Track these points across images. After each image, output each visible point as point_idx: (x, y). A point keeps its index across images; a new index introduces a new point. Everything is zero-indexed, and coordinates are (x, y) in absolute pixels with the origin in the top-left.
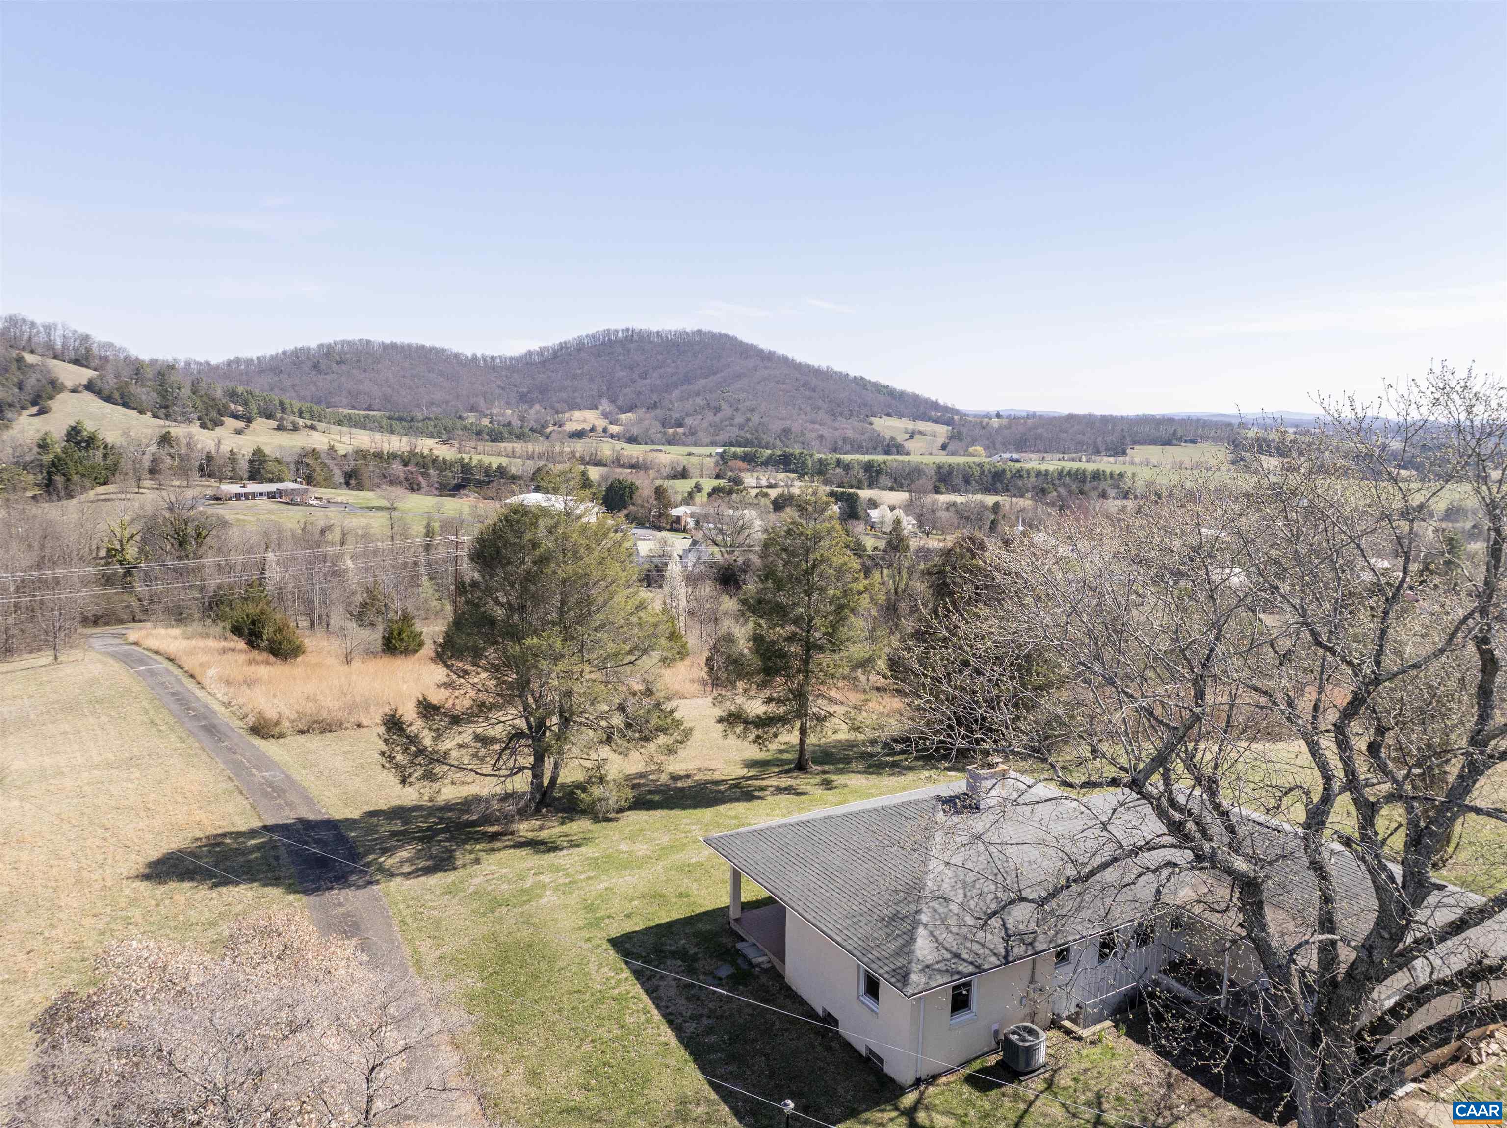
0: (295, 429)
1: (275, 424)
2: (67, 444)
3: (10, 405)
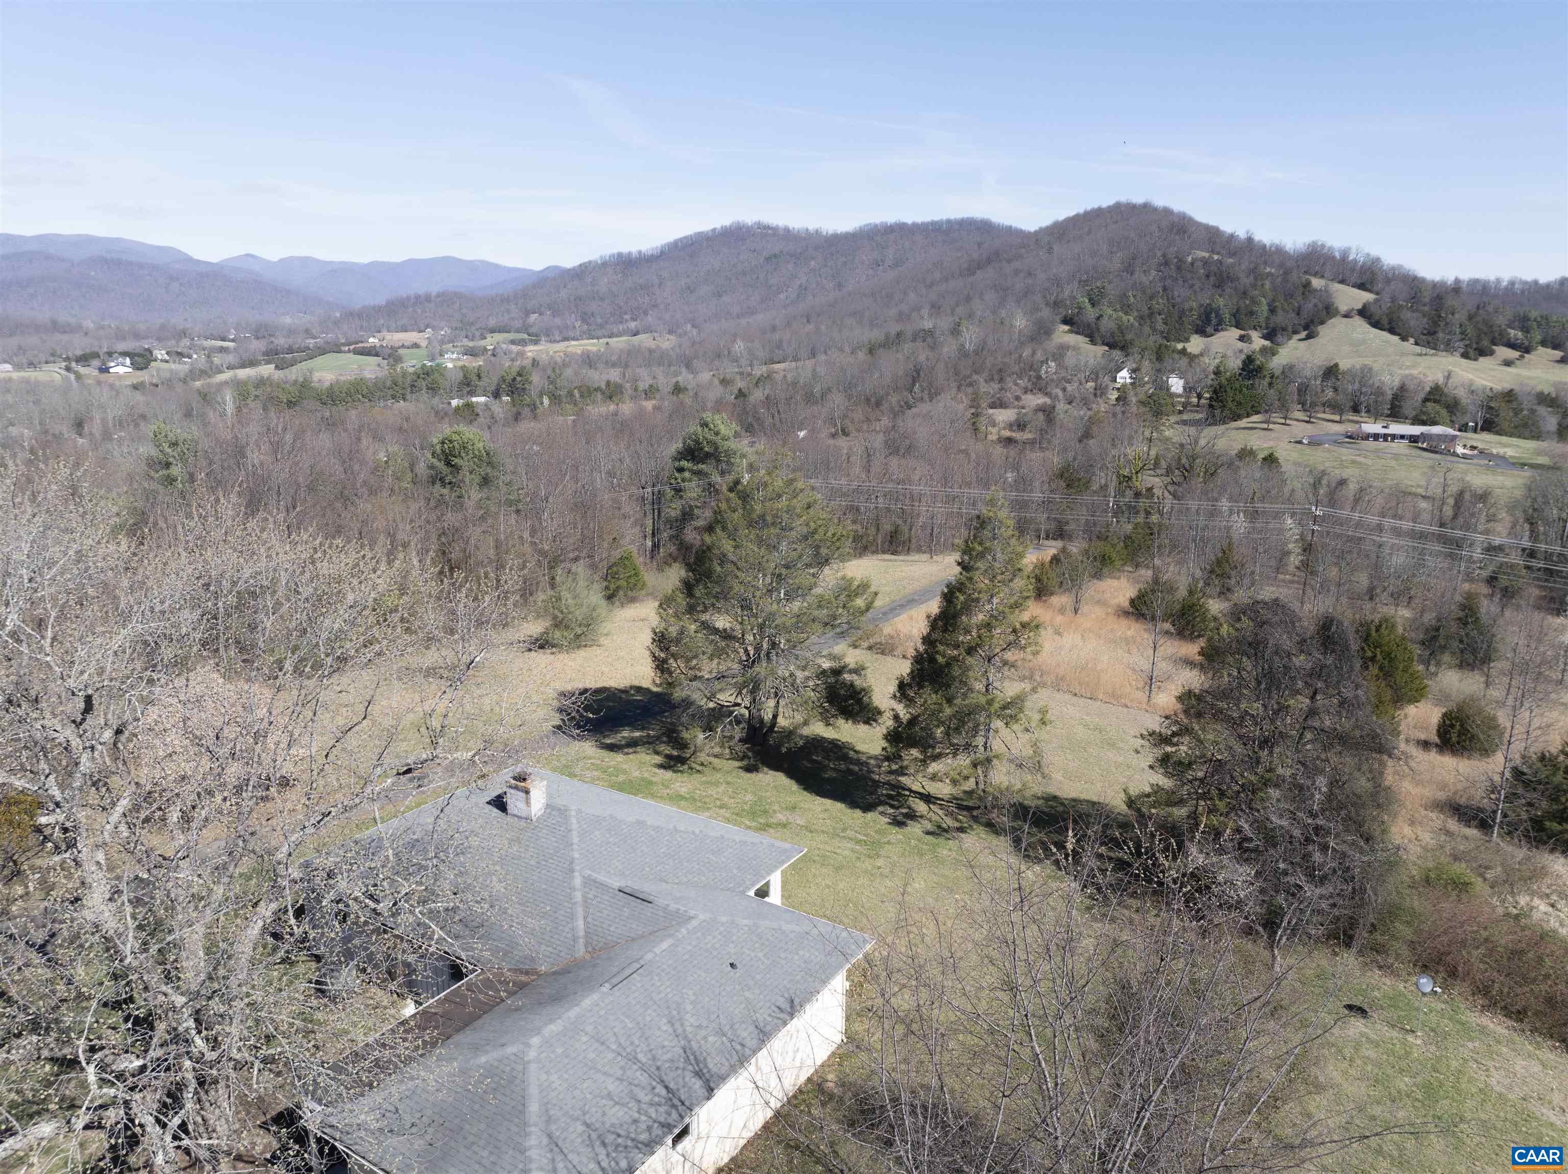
1: (1559, 354)
2: (1238, 372)
3: (1284, 329)
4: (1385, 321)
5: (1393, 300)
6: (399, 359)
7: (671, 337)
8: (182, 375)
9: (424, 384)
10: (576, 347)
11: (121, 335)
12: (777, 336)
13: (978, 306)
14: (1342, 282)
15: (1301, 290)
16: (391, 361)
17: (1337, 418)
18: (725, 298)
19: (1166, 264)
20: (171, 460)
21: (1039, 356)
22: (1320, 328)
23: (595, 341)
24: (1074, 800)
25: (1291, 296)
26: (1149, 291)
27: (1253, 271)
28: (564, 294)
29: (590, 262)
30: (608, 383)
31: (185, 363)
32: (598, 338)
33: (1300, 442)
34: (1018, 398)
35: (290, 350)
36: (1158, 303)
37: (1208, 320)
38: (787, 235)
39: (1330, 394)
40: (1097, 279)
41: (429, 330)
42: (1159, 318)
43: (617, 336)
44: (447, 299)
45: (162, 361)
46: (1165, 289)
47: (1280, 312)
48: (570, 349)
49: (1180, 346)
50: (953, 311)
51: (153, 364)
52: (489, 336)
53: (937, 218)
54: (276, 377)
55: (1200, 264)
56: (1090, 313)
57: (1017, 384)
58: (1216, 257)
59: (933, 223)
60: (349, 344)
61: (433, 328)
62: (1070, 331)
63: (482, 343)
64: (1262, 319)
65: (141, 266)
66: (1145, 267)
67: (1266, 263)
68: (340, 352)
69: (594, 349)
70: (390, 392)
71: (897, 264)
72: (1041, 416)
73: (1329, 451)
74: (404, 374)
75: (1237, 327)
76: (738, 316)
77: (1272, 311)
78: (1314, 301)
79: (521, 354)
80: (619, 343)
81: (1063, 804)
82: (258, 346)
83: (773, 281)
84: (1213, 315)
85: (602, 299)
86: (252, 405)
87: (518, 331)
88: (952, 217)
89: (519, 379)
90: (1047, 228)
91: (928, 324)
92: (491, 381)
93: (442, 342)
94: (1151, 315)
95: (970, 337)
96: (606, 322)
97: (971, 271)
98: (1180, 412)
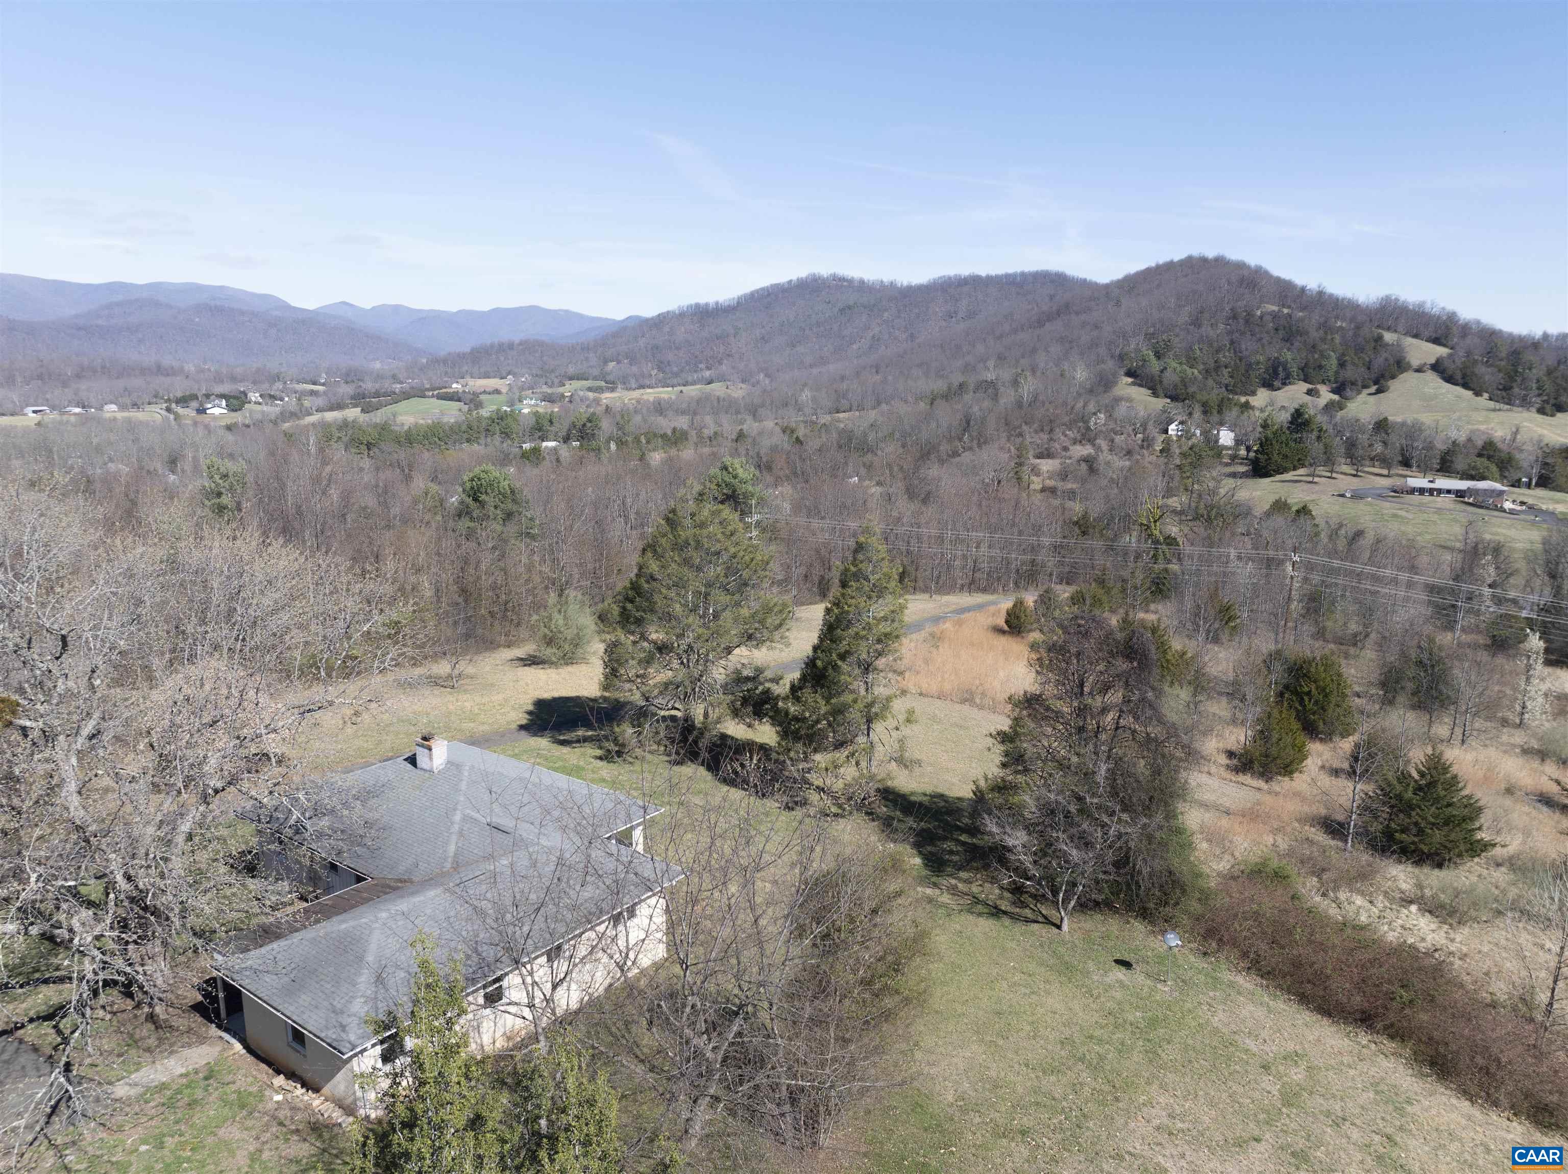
2: (1286, 425)
3: (1353, 384)
4: (1458, 376)
5: (1468, 354)
6: (479, 405)
7: (744, 386)
8: (273, 417)
9: (497, 428)
10: (650, 395)
11: (219, 379)
12: (844, 386)
13: (1041, 358)
14: (1416, 336)
15: (1373, 344)
16: (472, 406)
17: (1385, 472)
18: (800, 349)
19: (1235, 317)
20: (223, 490)
21: (1091, 407)
22: (1391, 382)
23: (669, 389)
24: (959, 799)
25: (1362, 350)
26: (1215, 345)
27: (1325, 326)
28: (642, 342)
29: (668, 312)
30: (674, 430)
31: (277, 405)
32: (672, 387)
33: (1343, 496)
34: (1066, 449)
35: (377, 394)
36: (1224, 357)
37: (1275, 374)
38: (862, 287)
39: (1379, 448)
40: (1163, 332)
41: (510, 377)
42: (1225, 372)
43: (692, 384)
44: (529, 348)
45: (256, 403)
46: (1232, 342)
47: (1349, 367)
48: (645, 397)
49: (1243, 399)
50: (1017, 361)
51: (247, 406)
52: (567, 383)
53: (1011, 271)
54: (361, 420)
55: (1269, 318)
56: (1155, 366)
57: (1066, 436)
58: (1286, 311)
59: (1007, 276)
60: (433, 389)
61: (514, 375)
62: (1133, 384)
63: (561, 390)
64: (1331, 373)
65: (242, 313)
66: (1213, 321)
67: (1337, 317)
68: (424, 397)
69: (666, 396)
70: (465, 436)
71: (971, 315)
72: (1084, 466)
73: (1371, 504)
74: (479, 419)
75: (1305, 381)
76: (811, 366)
77: (1342, 365)
78: (1385, 355)
79: (597, 401)
80: (693, 391)
81: (946, 801)
82: (346, 390)
83: (846, 332)
84: (1281, 369)
85: (679, 349)
86: (335, 446)
87: (595, 378)
88: (1026, 270)
89: (589, 425)
90: (1119, 281)
91: (990, 376)
92: (562, 427)
93: (522, 389)
94: (1217, 368)
95: (1028, 387)
96: (682, 371)
97: (1040, 323)
98: (1227, 465)
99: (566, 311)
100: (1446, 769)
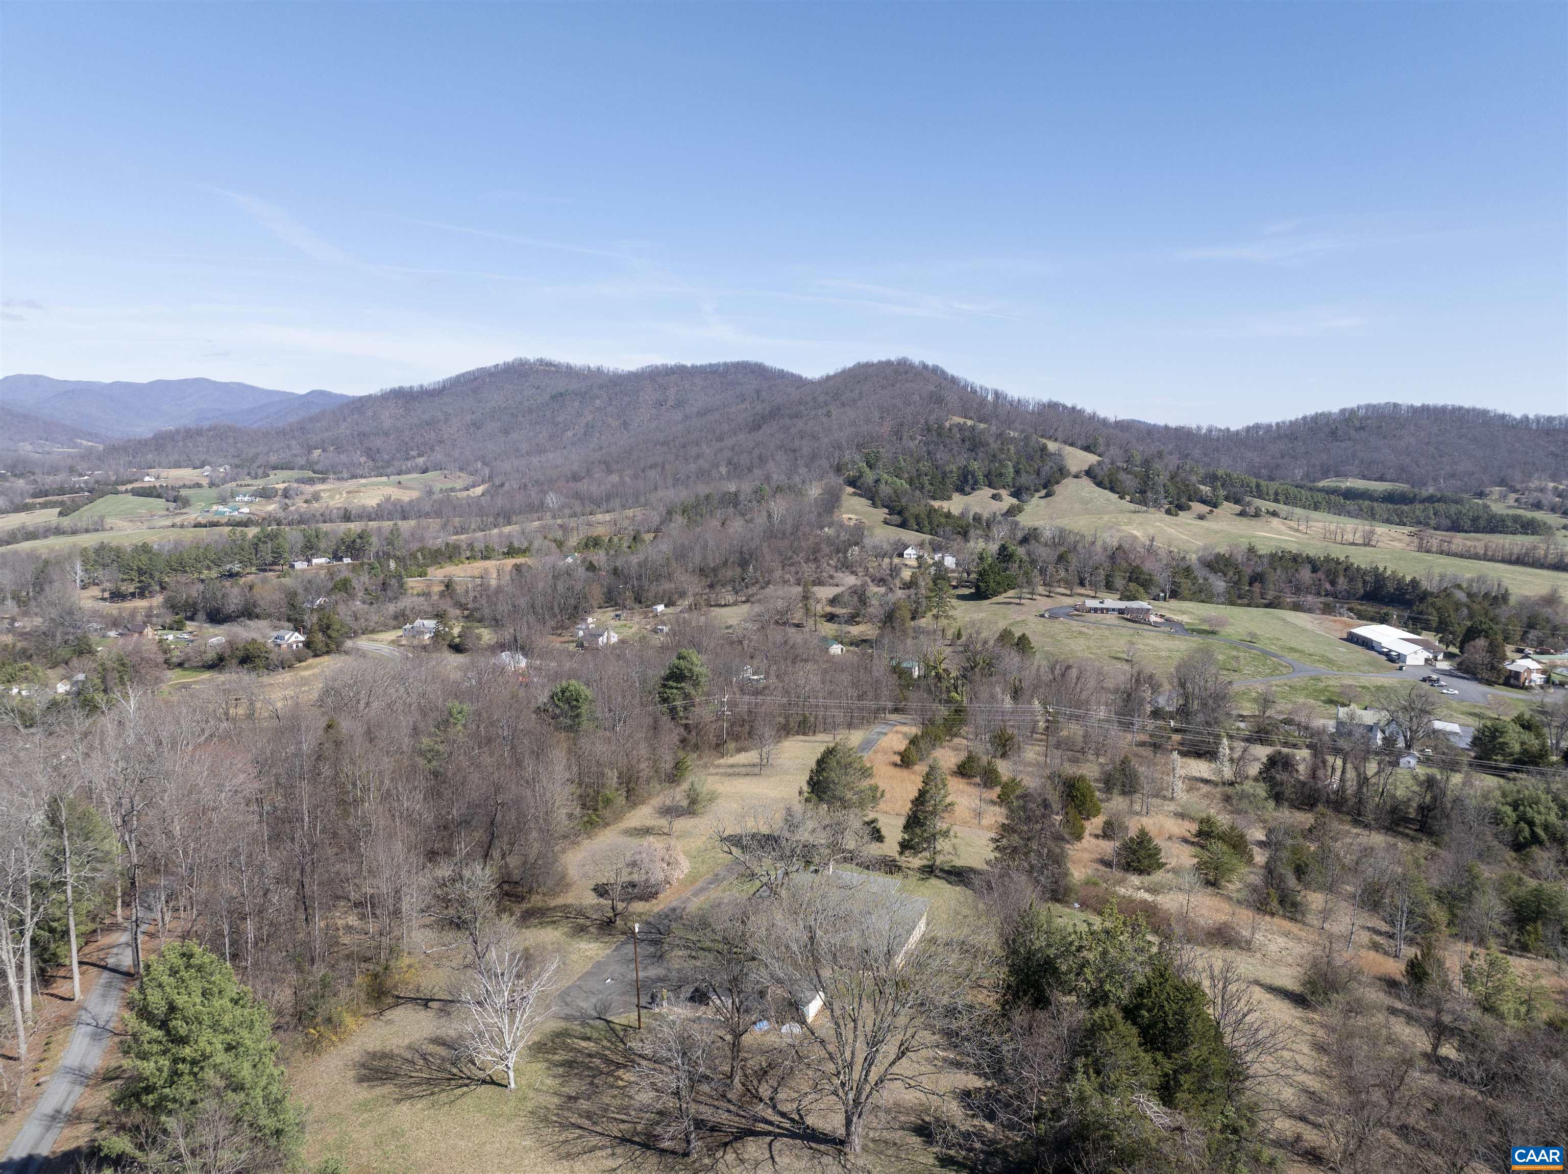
0: (1257, 515)
1: (1238, 508)
3: (1027, 489)
4: (1106, 482)
5: (1112, 462)
6: (184, 502)
7: (462, 475)
9: (268, 548)
10: (364, 485)
14: (1072, 445)
15: (1039, 453)
16: (176, 503)
17: (1069, 592)
18: (515, 436)
19: (929, 430)
22: (1056, 487)
23: (384, 479)
25: (1032, 458)
26: (915, 455)
27: (1001, 438)
28: (345, 428)
30: (447, 545)
32: (388, 476)
33: (1042, 616)
34: (832, 577)
35: (64, 491)
36: (924, 466)
37: (966, 481)
38: (569, 372)
39: (1063, 574)
40: (872, 443)
41: (207, 467)
42: (926, 480)
43: (407, 473)
44: (219, 433)
46: (929, 453)
47: (1024, 474)
48: (360, 488)
50: (750, 472)
52: (272, 473)
53: (714, 361)
54: (63, 524)
55: (955, 430)
56: (869, 477)
57: (829, 565)
58: (969, 423)
59: (712, 367)
60: (124, 483)
61: (210, 465)
62: (855, 494)
63: (269, 482)
64: (1009, 480)
66: (911, 433)
68: (117, 493)
71: (680, 404)
72: (855, 595)
73: (1063, 623)
75: (990, 487)
77: (1017, 472)
78: (1049, 463)
80: (410, 480)
82: (22, 485)
83: (560, 419)
84: (970, 476)
85: (387, 434)
87: (302, 468)
88: (728, 361)
89: (359, 541)
92: (330, 543)
94: (919, 477)
95: (777, 508)
96: (393, 459)
97: (756, 427)
98: (955, 587)
99: (238, 384)
100: (1147, 834)
